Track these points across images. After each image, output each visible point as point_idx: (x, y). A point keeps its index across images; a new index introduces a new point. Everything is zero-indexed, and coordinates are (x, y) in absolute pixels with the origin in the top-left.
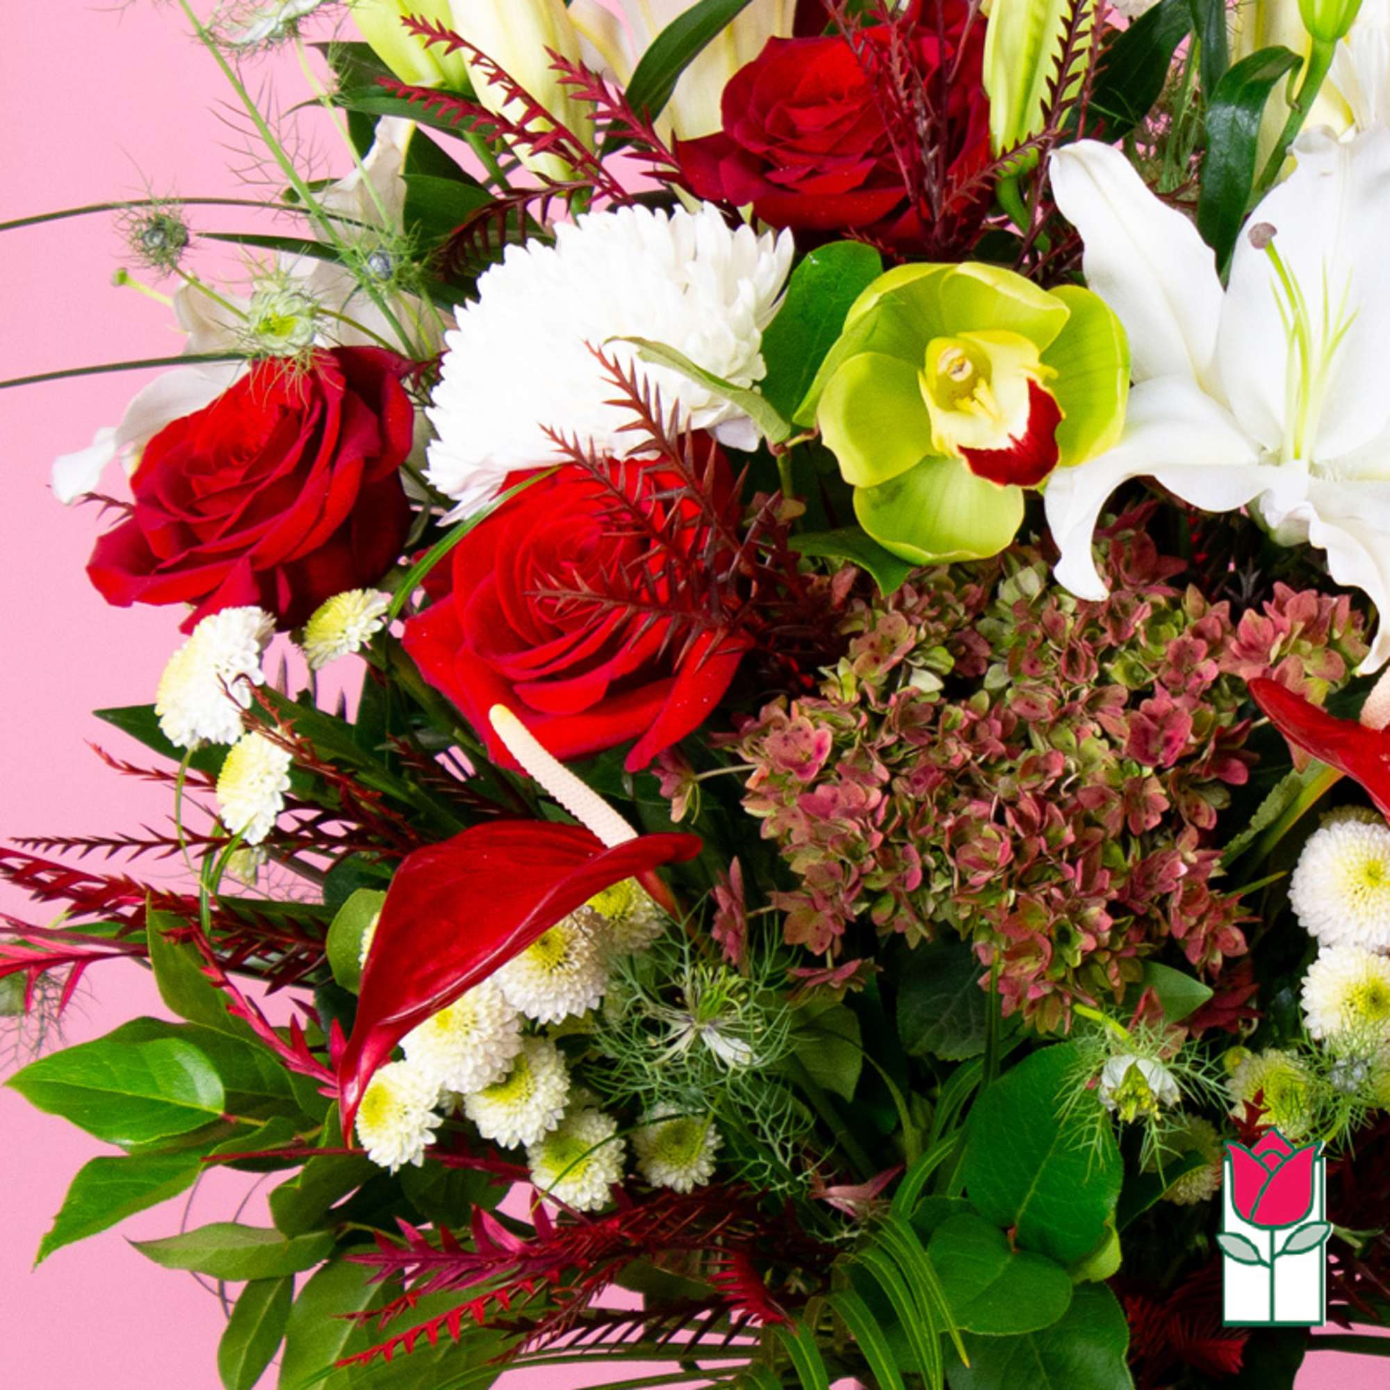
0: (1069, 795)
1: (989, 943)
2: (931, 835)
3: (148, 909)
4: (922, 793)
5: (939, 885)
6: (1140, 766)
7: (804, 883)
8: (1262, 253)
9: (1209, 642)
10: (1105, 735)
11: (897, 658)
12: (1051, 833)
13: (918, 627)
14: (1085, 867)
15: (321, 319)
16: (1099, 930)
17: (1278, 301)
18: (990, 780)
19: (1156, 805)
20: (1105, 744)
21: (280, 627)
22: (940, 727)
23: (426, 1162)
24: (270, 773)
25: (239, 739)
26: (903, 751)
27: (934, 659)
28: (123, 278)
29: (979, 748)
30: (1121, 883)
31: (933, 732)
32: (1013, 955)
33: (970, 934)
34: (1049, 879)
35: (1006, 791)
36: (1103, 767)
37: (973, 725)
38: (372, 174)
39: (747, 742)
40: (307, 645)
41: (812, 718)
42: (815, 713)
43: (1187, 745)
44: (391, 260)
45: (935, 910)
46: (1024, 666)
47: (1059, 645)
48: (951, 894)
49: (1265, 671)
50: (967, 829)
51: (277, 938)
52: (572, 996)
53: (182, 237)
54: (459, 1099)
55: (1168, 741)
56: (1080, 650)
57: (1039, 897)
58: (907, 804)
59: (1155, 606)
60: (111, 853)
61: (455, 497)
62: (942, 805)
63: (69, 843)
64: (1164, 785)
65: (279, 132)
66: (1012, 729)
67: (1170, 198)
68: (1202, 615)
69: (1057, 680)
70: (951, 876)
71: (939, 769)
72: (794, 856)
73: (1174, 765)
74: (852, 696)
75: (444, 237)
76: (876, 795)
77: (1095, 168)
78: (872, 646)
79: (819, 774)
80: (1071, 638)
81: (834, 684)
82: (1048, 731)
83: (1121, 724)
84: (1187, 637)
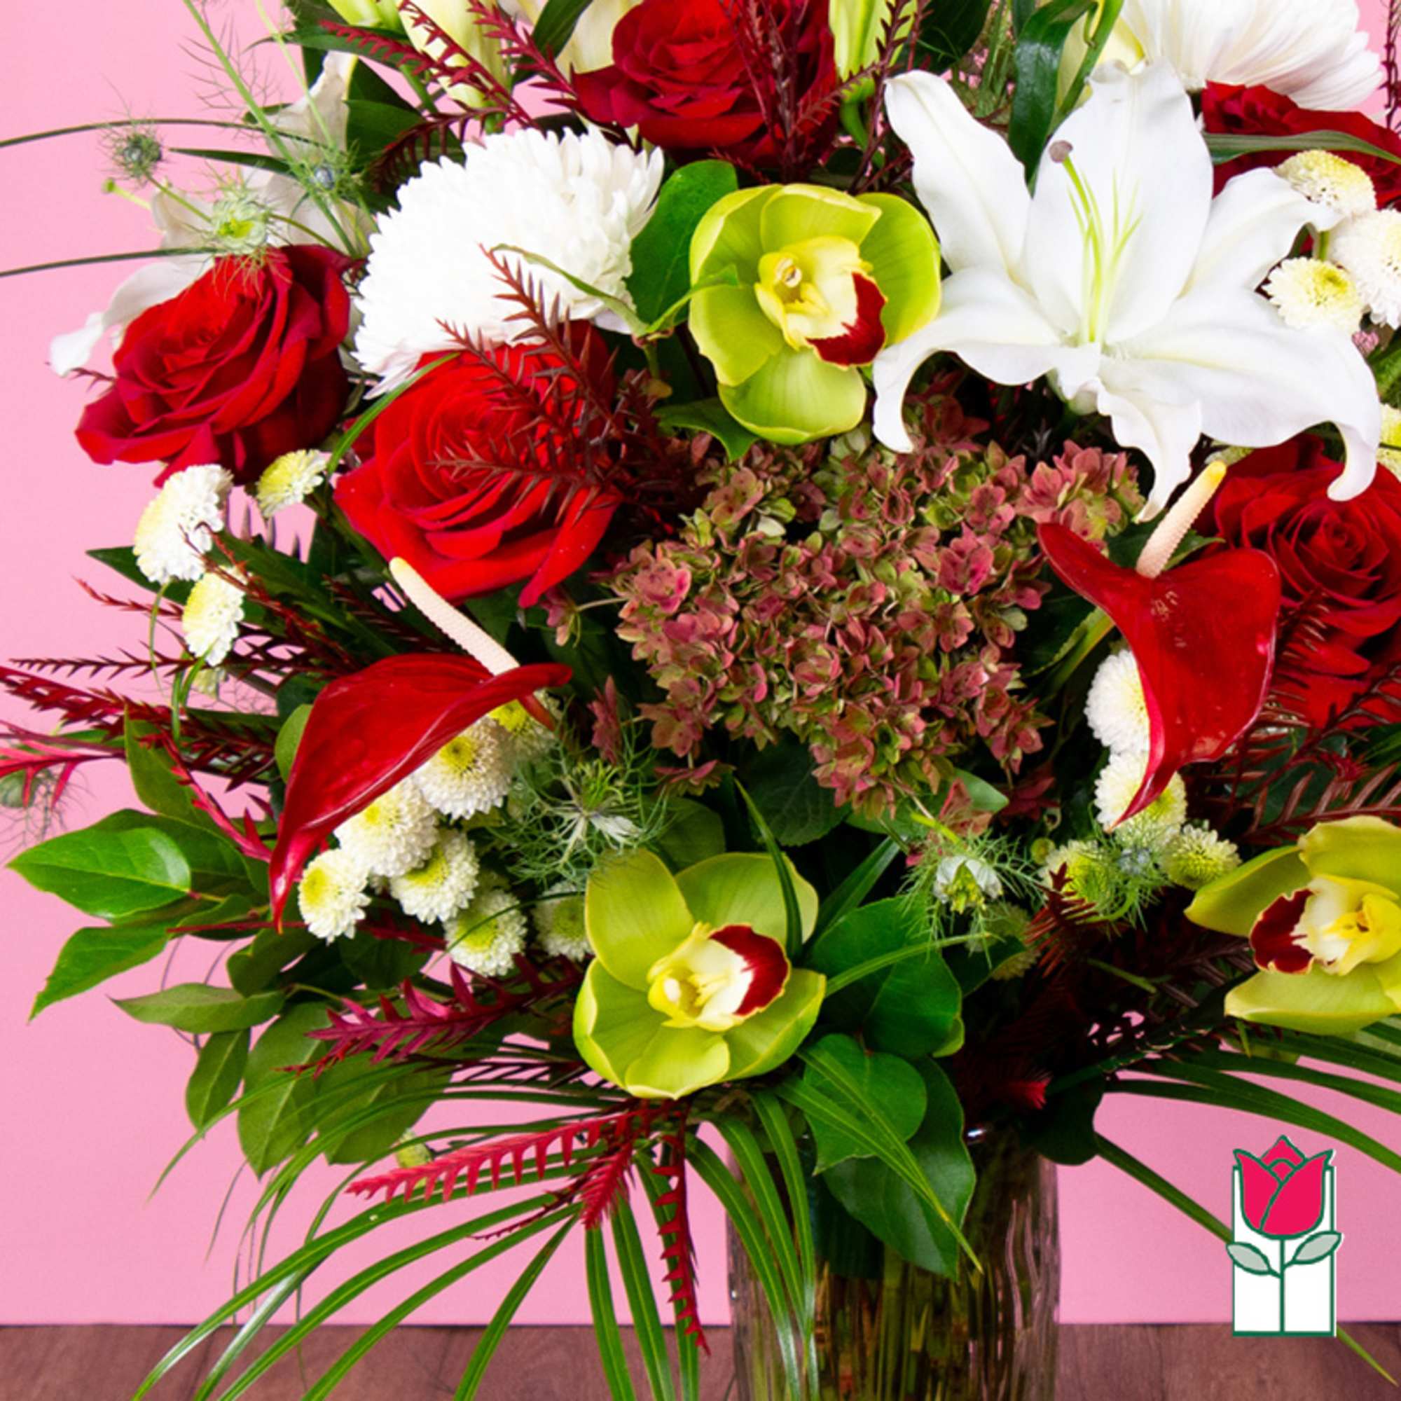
0: (889, 619)
1: (823, 745)
2: (773, 654)
3: (126, 720)
4: (767, 620)
5: (781, 697)
6: (950, 594)
7: (669, 697)
8: (1060, 166)
9: (1007, 489)
10: (921, 568)
11: (748, 507)
12: (875, 651)
13: (765, 481)
14: (902, 679)
15: (272, 223)
16: (915, 732)
17: (1074, 205)
18: (824, 607)
19: (963, 628)
20: (920, 575)
21: (237, 482)
22: (781, 564)
23: (357, 934)
24: (226, 606)
25: (202, 577)
26: (751, 586)
27: (779, 508)
28: (111, 186)
29: (815, 581)
30: (932, 692)
31: (775, 568)
32: (842, 754)
33: (807, 738)
34: (873, 689)
35: (838, 615)
36: (919, 596)
37: (809, 561)
38: (318, 101)
39: (619, 580)
40: (259, 496)
41: (674, 560)
42: (677, 555)
43: (990, 576)
44: (333, 173)
45: (779, 718)
46: (852, 511)
47: (881, 493)
48: (791, 704)
49: (1054, 514)
50: (804, 648)
51: (235, 742)
52: (479, 795)
53: (156, 154)
54: (386, 881)
55: (973, 573)
56: (900, 498)
57: (863, 705)
58: (754, 629)
59: (962, 459)
60: (95, 672)
61: (381, 374)
62: (784, 630)
63: (58, 664)
64: (970, 610)
65: (239, 65)
66: (843, 563)
67: (986, 121)
68: (1002, 466)
69: (879, 522)
70: (790, 689)
71: (781, 600)
72: (659, 673)
73: (979, 593)
74: (707, 541)
75: (379, 153)
76: (728, 622)
77: (922, 94)
78: (726, 497)
79: (681, 607)
80: (892, 487)
81: (691, 530)
82: (872, 565)
83: (934, 559)
84: (989, 484)
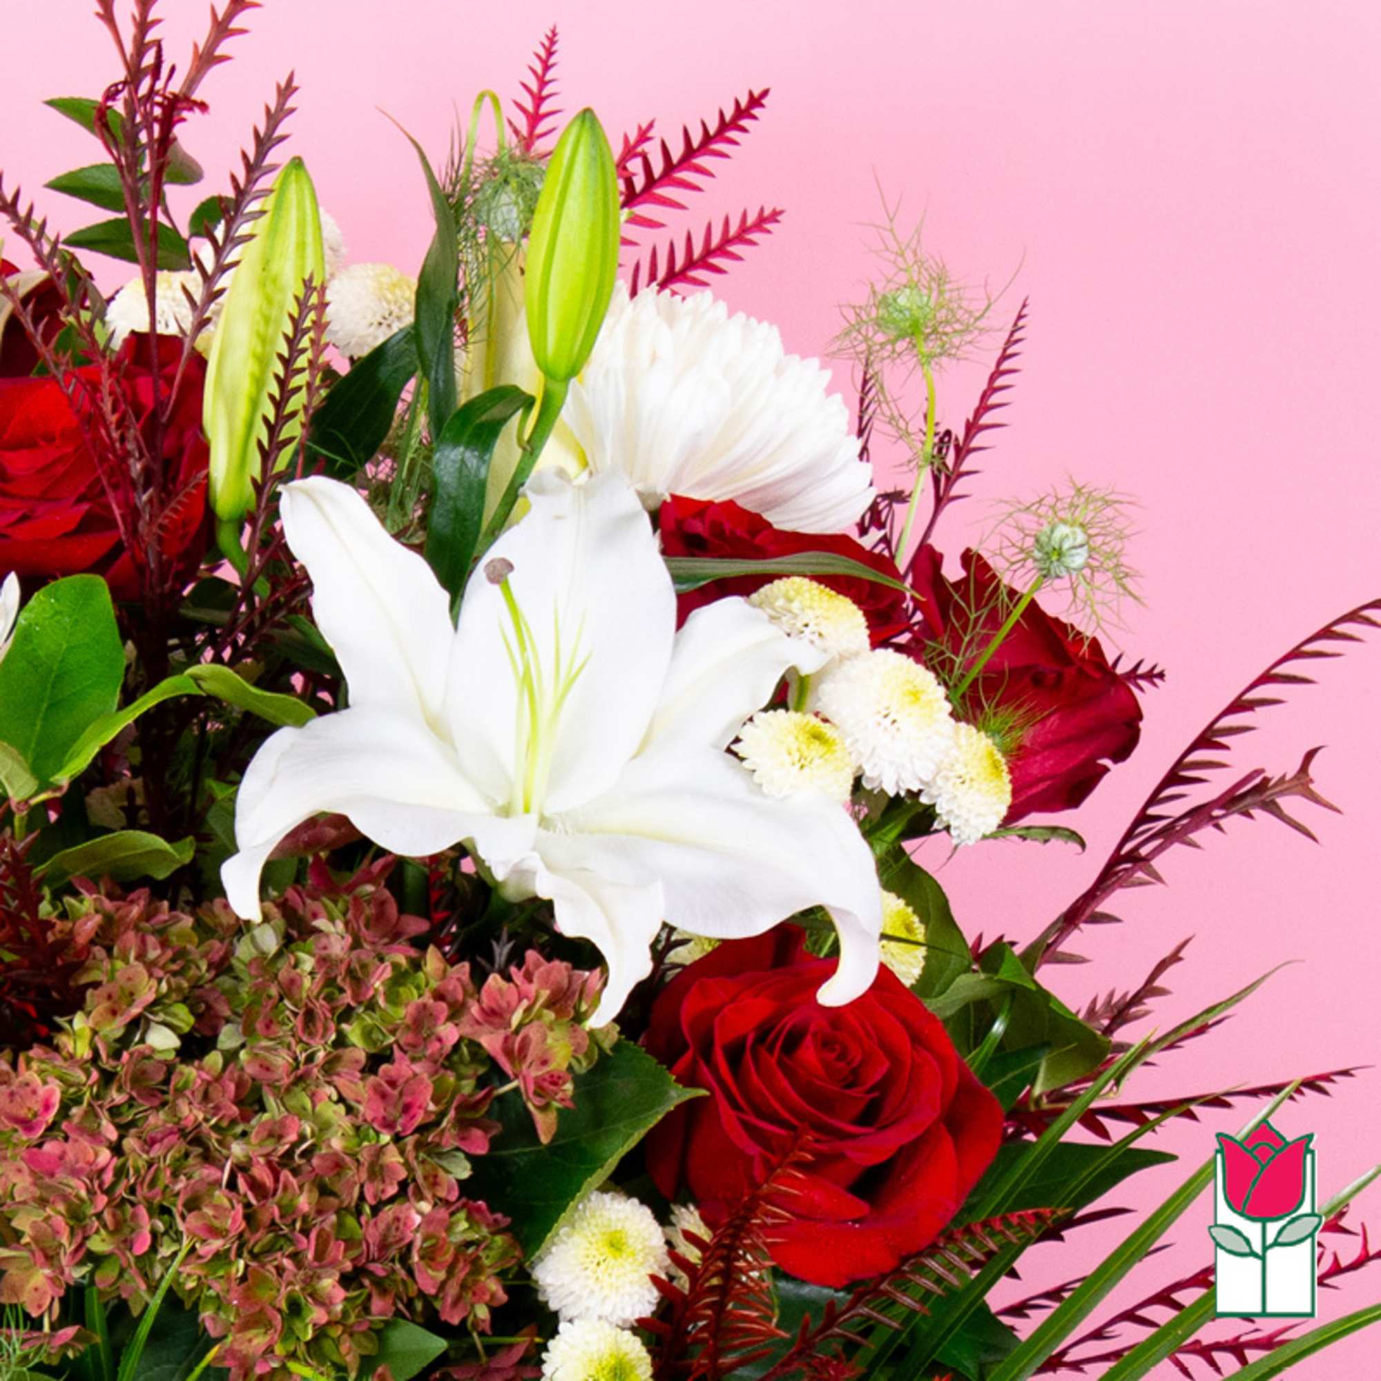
0: (303, 1161)
1: (217, 1314)
2: (159, 1198)
5: (166, 1250)
6: (377, 1134)
9: (450, 1005)
10: (341, 1100)
11: (135, 1011)
12: (284, 1199)
13: (159, 980)
14: (318, 1237)
16: (331, 1303)
18: (222, 1144)
19: (393, 1174)
20: (341, 1108)
22: (172, 1087)
26: (134, 1111)
27: (174, 1015)
29: (212, 1111)
30: (354, 1254)
31: (164, 1092)
32: (243, 1327)
33: (196, 1304)
34: (281, 1249)
35: (240, 1156)
36: (339, 1134)
37: (206, 1085)
41: (40, 1073)
42: (45, 1066)
43: (427, 1112)
46: (259, 1025)
47: (296, 1006)
49: (506, 1039)
50: (199, 1193)
55: (407, 1108)
56: (318, 1011)
57: (270, 1267)
58: (139, 1164)
59: (395, 966)
62: (175, 1168)
64: (402, 1152)
66: (246, 1091)
68: (443, 976)
69: (293, 1041)
70: (179, 1241)
72: (15, 1212)
73: (414, 1133)
74: (84, 1052)
76: (105, 1155)
77: (327, 505)
78: (110, 997)
79: (46, 1132)
80: (309, 998)
81: (68, 1035)
82: (283, 1094)
83: (360, 1089)
84: (428, 999)
